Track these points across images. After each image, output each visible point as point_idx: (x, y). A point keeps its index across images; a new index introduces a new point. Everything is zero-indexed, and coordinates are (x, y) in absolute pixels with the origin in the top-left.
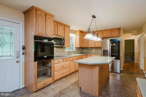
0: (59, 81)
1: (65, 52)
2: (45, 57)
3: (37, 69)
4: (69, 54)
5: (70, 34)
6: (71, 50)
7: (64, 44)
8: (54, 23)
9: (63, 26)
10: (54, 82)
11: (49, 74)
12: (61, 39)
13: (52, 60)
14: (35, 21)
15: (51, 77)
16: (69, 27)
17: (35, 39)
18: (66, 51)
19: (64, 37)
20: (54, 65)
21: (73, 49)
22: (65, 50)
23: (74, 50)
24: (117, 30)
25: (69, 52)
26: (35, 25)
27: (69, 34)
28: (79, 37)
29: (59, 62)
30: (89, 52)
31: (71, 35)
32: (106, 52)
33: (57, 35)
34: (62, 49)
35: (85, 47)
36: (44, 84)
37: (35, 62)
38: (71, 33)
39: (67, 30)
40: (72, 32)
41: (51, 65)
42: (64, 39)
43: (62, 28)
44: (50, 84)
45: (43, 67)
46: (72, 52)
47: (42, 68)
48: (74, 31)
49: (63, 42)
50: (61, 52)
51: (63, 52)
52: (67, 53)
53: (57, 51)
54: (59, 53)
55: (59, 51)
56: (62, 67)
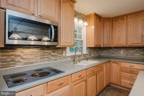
1: (65, 58)
4: (74, 61)
6: (78, 53)
18: (67, 55)
21: (82, 51)
22: (64, 52)
23: (85, 53)
25: (74, 56)
28: (93, 27)
30: (113, 55)
31: (79, 23)
35: (106, 46)
40: (80, 17)
46: (79, 56)
48: (83, 16)
49: (54, 34)
50: (55, 58)
51: (59, 58)
52: (69, 59)
53: (44, 55)
54: (48, 61)
55: (49, 56)
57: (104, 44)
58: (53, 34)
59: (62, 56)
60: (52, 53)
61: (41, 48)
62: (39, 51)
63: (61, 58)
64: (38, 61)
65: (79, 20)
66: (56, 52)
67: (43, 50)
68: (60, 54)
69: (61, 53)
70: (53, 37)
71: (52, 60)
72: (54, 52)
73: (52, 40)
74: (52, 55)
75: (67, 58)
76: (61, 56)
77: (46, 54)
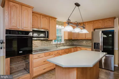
3: (10, 65)
4: (57, 46)
6: (59, 43)
13: (30, 55)
15: (29, 73)
16: (56, 18)
18: (53, 43)
19: (49, 29)
20: (32, 60)
23: (63, 43)
24: (111, 19)
25: (57, 44)
31: (59, 27)
32: (97, 45)
34: (48, 41)
37: (7, 59)
42: (48, 32)
48: (62, 23)
50: (47, 45)
52: (54, 46)
54: (44, 46)
56: (44, 61)
57: (74, 38)
58: (47, 35)
63: (50, 45)
64: (40, 46)
67: (42, 41)
68: (50, 43)
70: (47, 36)
73: (46, 37)
74: (46, 44)
77: (43, 43)
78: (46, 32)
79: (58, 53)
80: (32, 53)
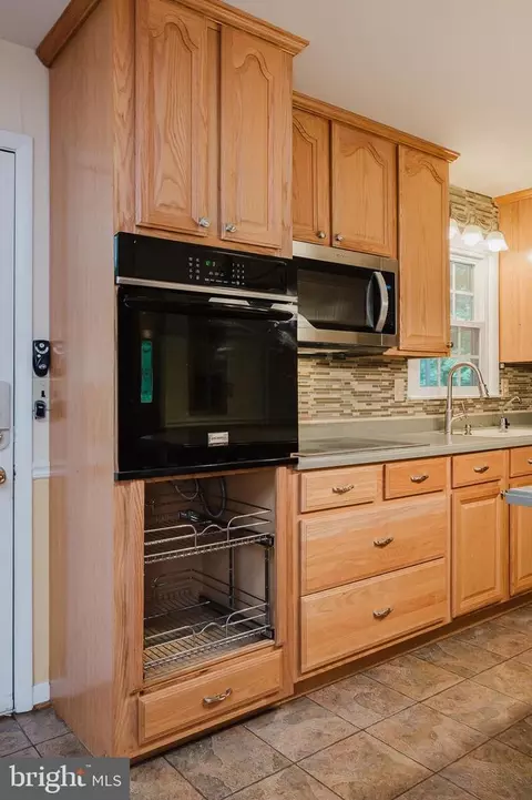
0: (349, 690)
1: (403, 407)
2: (218, 438)
3: (148, 550)
4: (442, 426)
5: (453, 229)
7: (390, 328)
8: (297, 130)
9: (385, 150)
10: (299, 687)
11: (252, 610)
12: (365, 274)
13: (282, 471)
14: (121, 103)
15: (271, 634)
16: (443, 155)
17: (122, 268)
18: (413, 395)
19: (390, 252)
20: (296, 518)
22: (399, 382)
23: (493, 393)
25: (443, 403)
26: (124, 134)
27: (444, 228)
29: (345, 500)
31: (468, 242)
33: (325, 234)
36: (206, 705)
37: (122, 488)
38: (462, 219)
39: (417, 183)
40: (467, 210)
41: (274, 522)
42: (390, 278)
43: (375, 170)
44: (268, 710)
45: (201, 541)
46: (465, 405)
47: (190, 543)
48: (484, 205)
49: (387, 304)
50: (364, 406)
51: (378, 406)
52: (418, 416)
53: (328, 390)
54: (342, 414)
55: (345, 393)
56: (382, 546)
59: (392, 397)
60: (355, 384)
61: (318, 361)
62: (312, 370)
63: (385, 409)
64: (310, 412)
65: (461, 230)
66: (367, 377)
67: (327, 370)
68: (385, 389)
69: (387, 383)
71: (354, 414)
72: (360, 379)
73: (379, 327)
74: (354, 393)
75: (410, 411)
76: (386, 400)
77: (335, 386)
78: (379, 276)
79: (484, 476)
80: (295, 461)
